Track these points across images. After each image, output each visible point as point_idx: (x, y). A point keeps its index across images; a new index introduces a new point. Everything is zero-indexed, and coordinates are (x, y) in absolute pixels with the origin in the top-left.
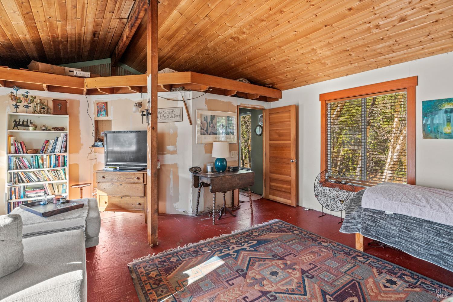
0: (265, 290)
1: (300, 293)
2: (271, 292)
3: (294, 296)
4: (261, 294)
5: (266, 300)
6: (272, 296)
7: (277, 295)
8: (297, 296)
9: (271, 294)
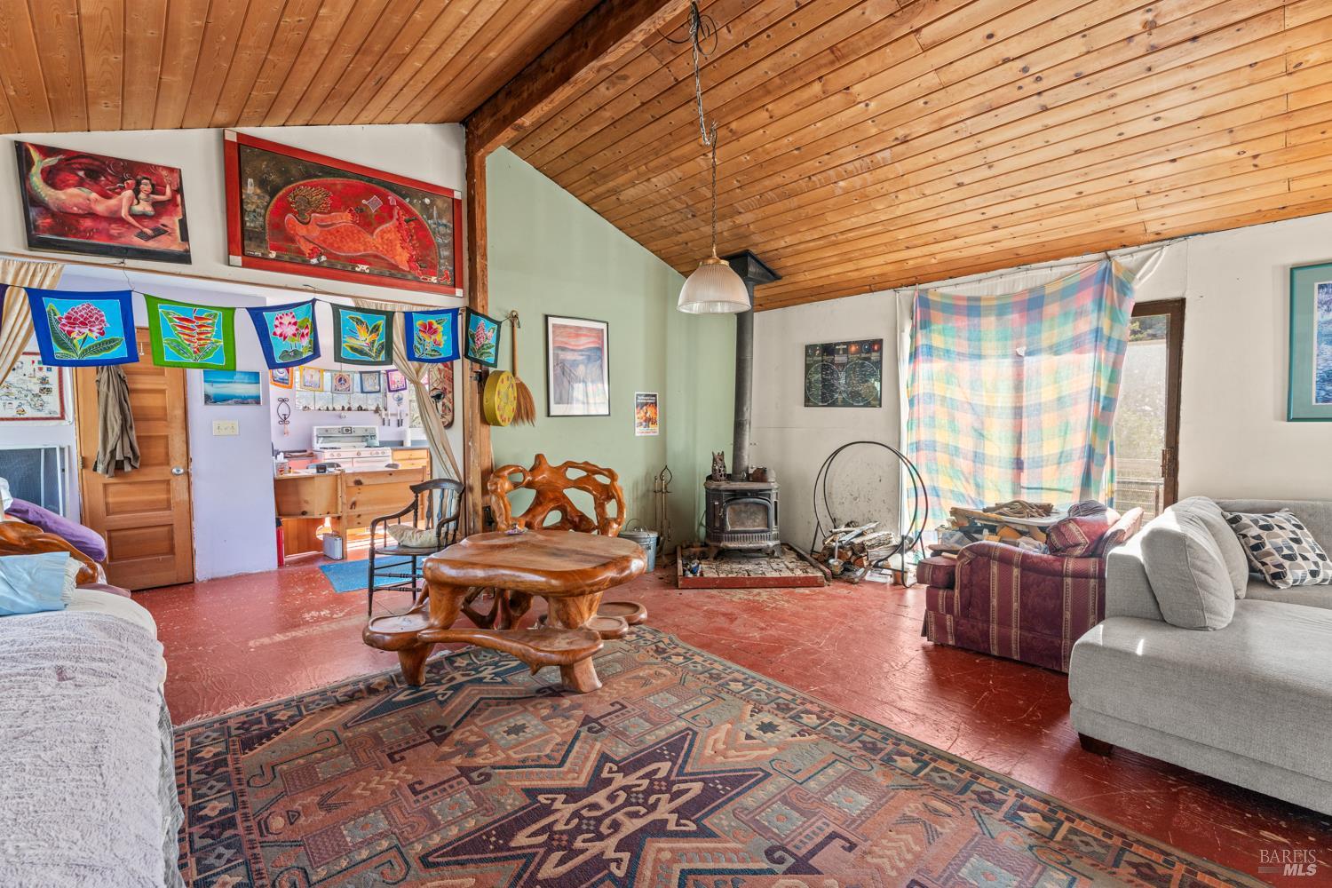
0: (805, 876)
1: (699, 877)
2: (785, 873)
3: (717, 866)
4: (811, 862)
5: (795, 846)
6: (781, 861)
7: (765, 865)
8: (711, 865)
9: (784, 867)
